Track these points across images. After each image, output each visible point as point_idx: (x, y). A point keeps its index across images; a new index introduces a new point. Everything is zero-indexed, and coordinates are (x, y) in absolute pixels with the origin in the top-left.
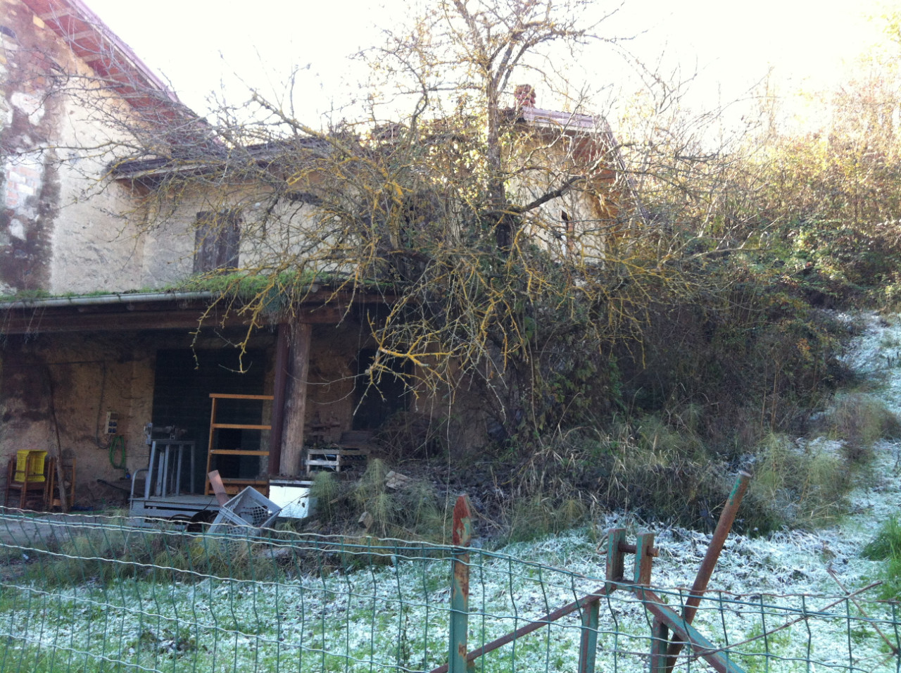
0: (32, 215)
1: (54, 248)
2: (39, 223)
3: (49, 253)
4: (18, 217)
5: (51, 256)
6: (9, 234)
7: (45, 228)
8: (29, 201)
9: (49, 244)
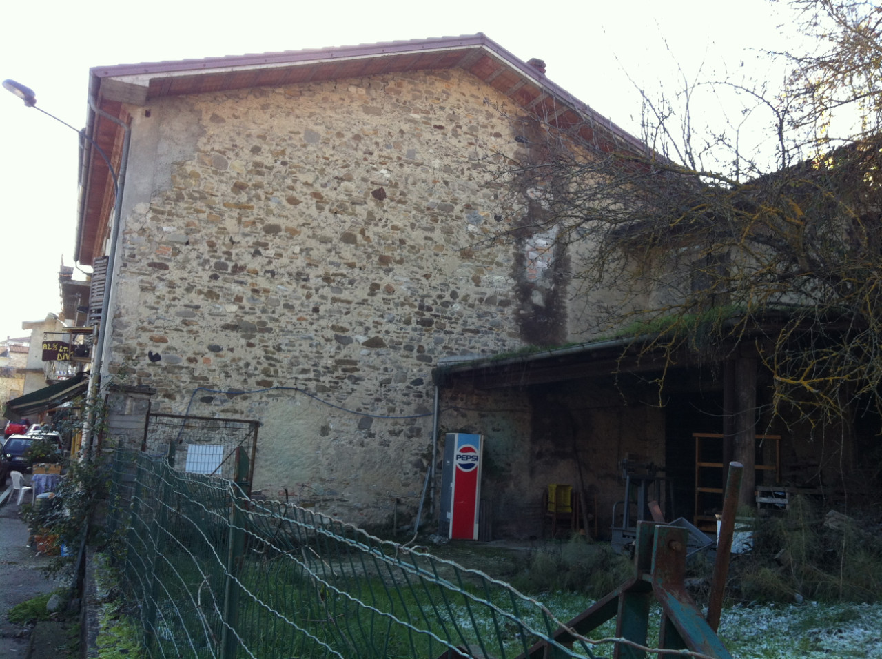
0: (549, 285)
1: (568, 311)
2: (555, 290)
3: (565, 315)
4: (537, 288)
5: (567, 317)
6: (531, 303)
7: (560, 295)
8: (545, 274)
9: (565, 308)
